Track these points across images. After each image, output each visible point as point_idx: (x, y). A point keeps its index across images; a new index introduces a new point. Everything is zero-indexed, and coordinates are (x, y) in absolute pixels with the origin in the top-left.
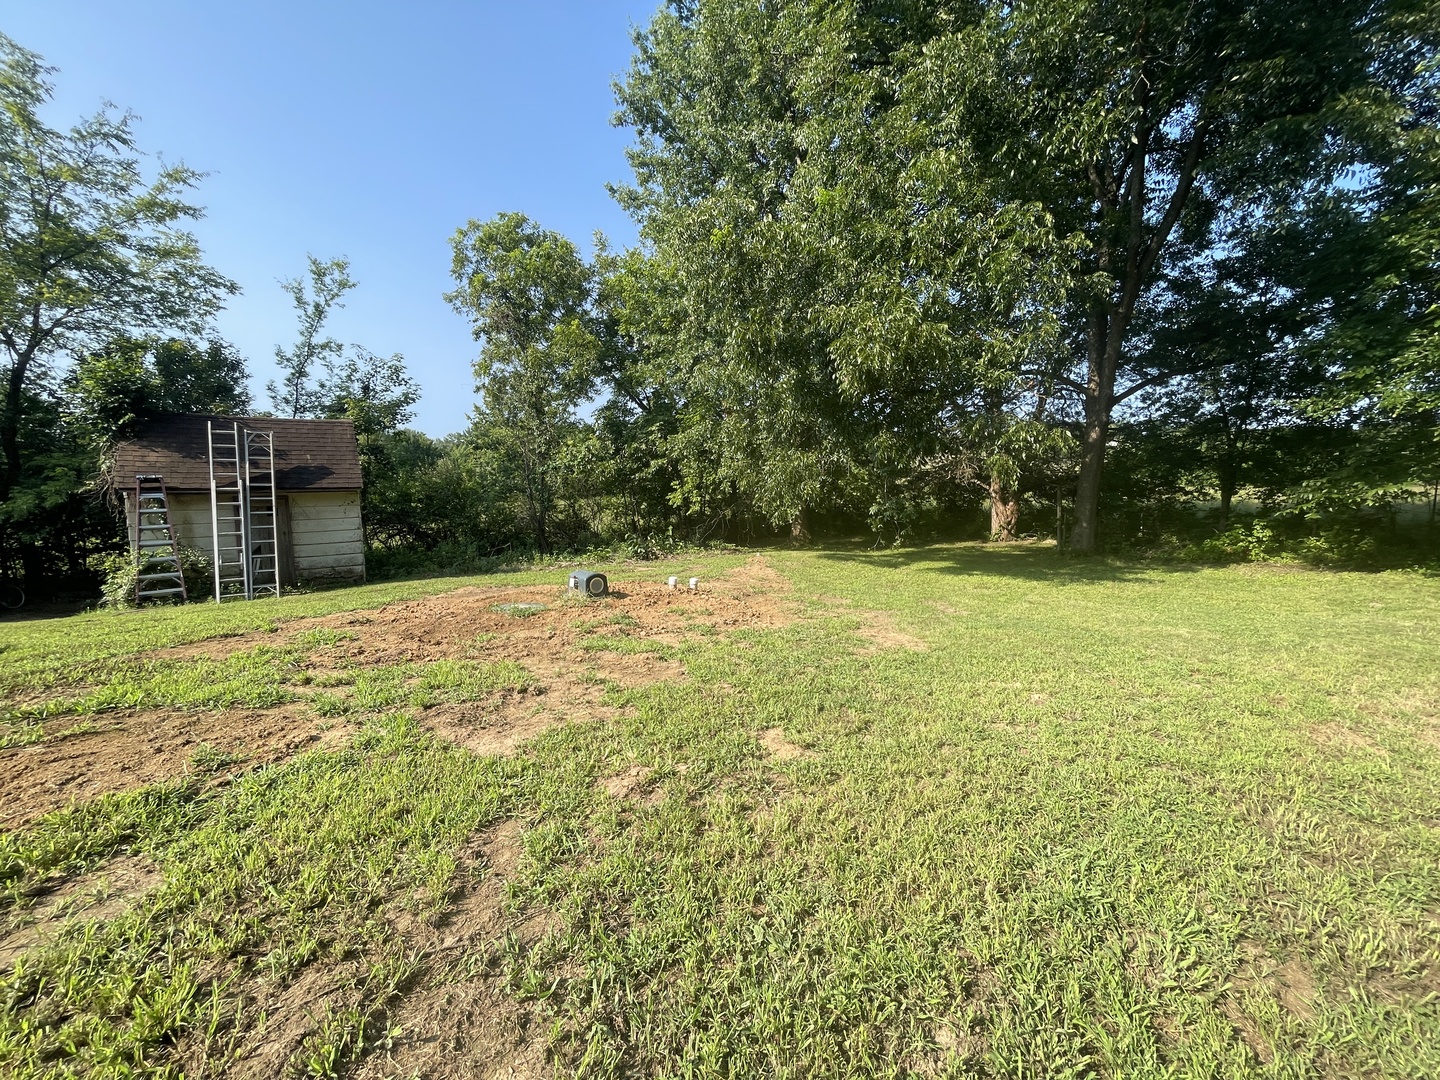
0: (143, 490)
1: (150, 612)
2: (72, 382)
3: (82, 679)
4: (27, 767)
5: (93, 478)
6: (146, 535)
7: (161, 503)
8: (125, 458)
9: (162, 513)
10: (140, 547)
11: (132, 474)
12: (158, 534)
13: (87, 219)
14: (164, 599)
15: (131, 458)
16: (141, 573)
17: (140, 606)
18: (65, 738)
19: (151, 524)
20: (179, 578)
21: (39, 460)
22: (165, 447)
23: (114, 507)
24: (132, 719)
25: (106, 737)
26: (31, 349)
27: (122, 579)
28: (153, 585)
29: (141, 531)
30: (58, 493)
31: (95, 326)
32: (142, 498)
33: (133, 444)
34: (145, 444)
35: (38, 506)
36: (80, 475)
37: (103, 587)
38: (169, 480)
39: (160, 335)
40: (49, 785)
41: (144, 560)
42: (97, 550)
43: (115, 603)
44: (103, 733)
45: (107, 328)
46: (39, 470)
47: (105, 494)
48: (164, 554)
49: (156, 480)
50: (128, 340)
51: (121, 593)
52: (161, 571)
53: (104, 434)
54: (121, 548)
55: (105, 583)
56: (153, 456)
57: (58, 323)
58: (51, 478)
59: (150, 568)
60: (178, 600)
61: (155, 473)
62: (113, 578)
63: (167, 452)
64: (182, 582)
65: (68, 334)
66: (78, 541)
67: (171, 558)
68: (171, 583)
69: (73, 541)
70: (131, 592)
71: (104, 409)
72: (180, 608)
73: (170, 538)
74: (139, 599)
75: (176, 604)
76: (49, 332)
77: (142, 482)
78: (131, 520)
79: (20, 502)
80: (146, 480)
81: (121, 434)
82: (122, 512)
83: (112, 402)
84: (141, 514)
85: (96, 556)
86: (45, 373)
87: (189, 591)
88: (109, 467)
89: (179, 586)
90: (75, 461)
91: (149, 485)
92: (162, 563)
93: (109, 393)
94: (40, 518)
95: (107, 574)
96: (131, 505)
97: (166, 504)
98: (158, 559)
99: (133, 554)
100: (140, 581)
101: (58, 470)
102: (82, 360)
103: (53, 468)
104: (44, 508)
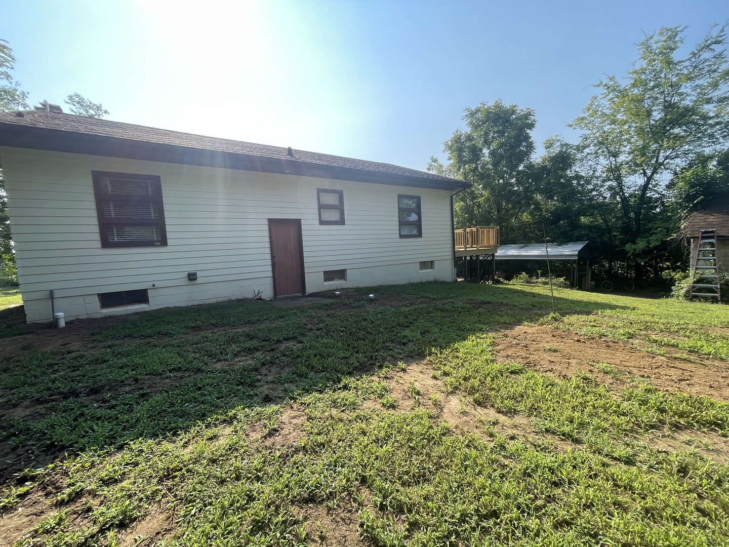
0: (703, 238)
1: (698, 305)
2: (670, 186)
3: (677, 331)
4: (661, 365)
5: (676, 233)
6: (701, 262)
7: (712, 245)
8: (694, 221)
9: (712, 250)
10: (697, 269)
11: (698, 229)
12: (708, 262)
13: (689, 98)
14: (706, 299)
15: (698, 221)
16: (695, 282)
17: (691, 300)
18: (676, 358)
19: (704, 256)
20: (717, 288)
21: (650, 225)
22: (720, 213)
23: (685, 247)
24: (708, 361)
25: (696, 365)
26: (653, 174)
27: (684, 285)
28: (700, 290)
29: (698, 260)
30: (657, 240)
31: (686, 153)
32: (702, 242)
33: (701, 213)
34: (708, 212)
35: (647, 247)
36: (668, 232)
37: (673, 287)
38: (719, 232)
39: (723, 147)
40: (674, 378)
41: (698, 276)
42: (668, 268)
43: (678, 297)
44: (693, 362)
45: (692, 153)
46: (650, 229)
47: (681, 240)
48: (709, 273)
49: (712, 232)
50: (703, 156)
51: (682, 292)
52: (706, 283)
53: (685, 209)
54: (684, 268)
55: (674, 285)
56: (711, 219)
57: (667, 158)
58: (655, 234)
59: (700, 281)
60: (714, 300)
61: (711, 228)
62: (679, 283)
63: (720, 216)
64: (719, 291)
65: (671, 162)
66: (660, 263)
67: (713, 276)
68: (712, 291)
69: (657, 263)
70: (688, 292)
71: (688, 196)
72: (715, 305)
73: (715, 265)
74: (691, 296)
75: (713, 302)
76: (662, 164)
77: (703, 233)
78: (693, 254)
79: (640, 245)
80: (706, 232)
81: (695, 208)
82: (688, 250)
83: (693, 192)
84: (700, 251)
85: (667, 271)
86: (657, 184)
87: (722, 296)
88: (685, 227)
89: (716, 292)
90: (666, 225)
91: (706, 235)
92: (708, 278)
93: (692, 187)
94: (647, 252)
95: (675, 281)
96: (695, 246)
97: (716, 245)
98: (705, 276)
99: (691, 272)
100: (694, 287)
101: (659, 229)
102: (676, 174)
103: (656, 229)
104: (649, 247)
